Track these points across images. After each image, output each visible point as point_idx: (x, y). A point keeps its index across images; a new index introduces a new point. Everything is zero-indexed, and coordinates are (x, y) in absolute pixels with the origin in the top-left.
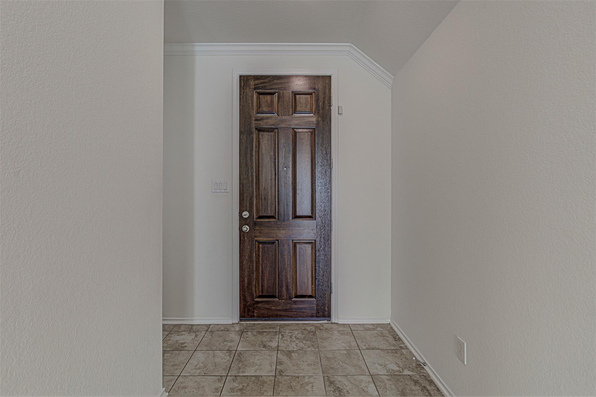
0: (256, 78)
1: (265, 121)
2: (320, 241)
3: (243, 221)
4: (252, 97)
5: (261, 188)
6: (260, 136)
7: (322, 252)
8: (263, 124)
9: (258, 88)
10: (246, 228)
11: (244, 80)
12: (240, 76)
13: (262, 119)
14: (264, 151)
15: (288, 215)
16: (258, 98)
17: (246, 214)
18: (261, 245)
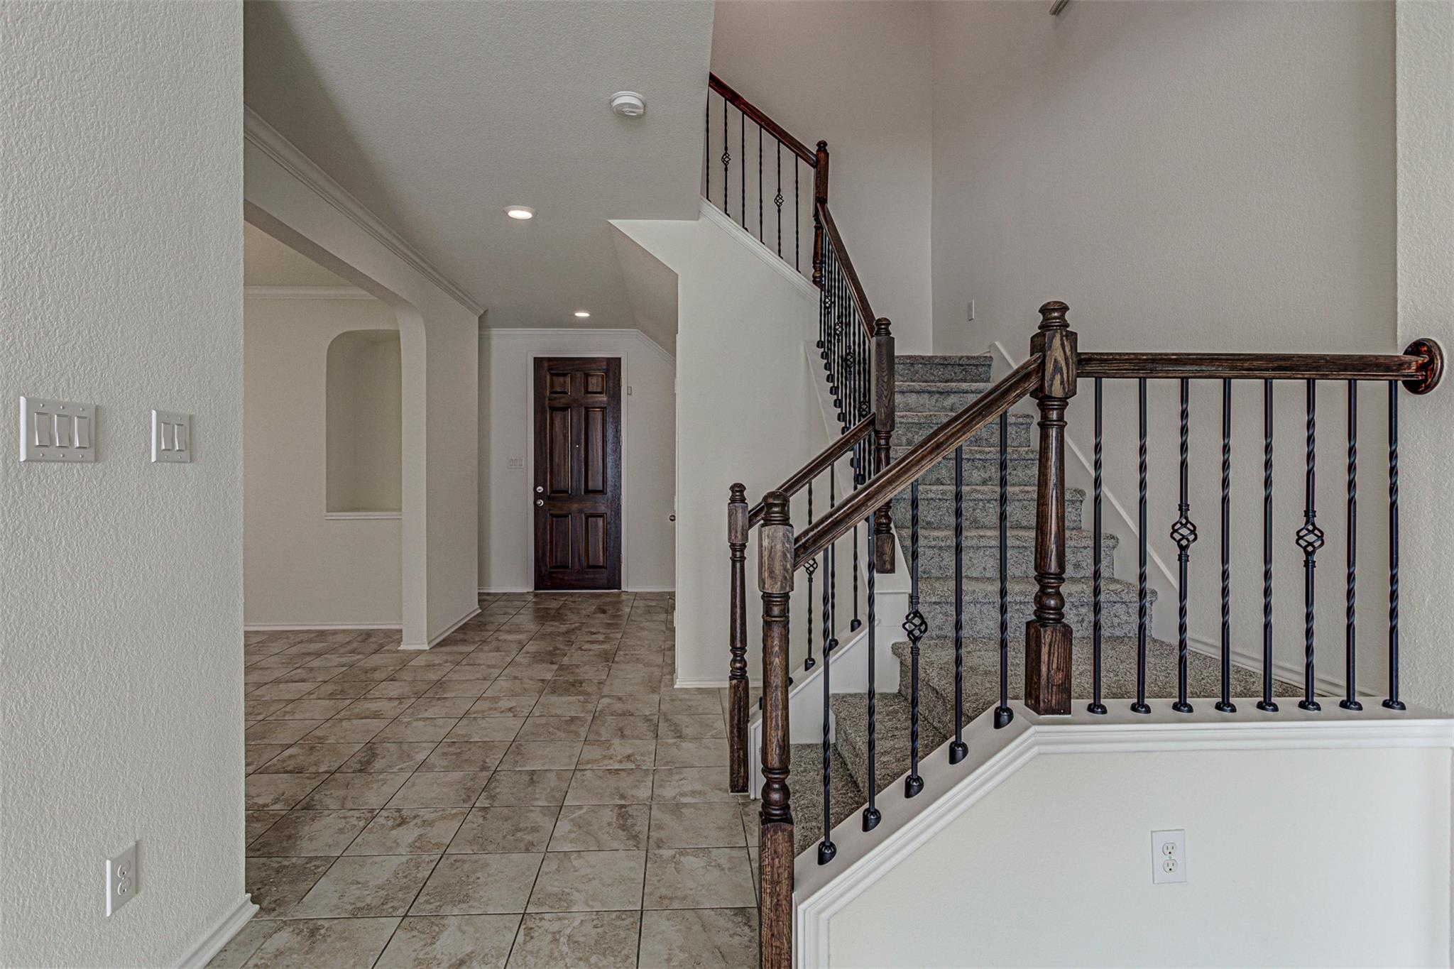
0: (550, 359)
1: (558, 401)
2: (611, 515)
3: (537, 496)
4: (546, 377)
5: (554, 463)
6: (554, 415)
7: (613, 525)
8: (556, 404)
9: (552, 369)
10: (541, 503)
11: (538, 361)
12: (535, 358)
13: (554, 399)
14: (557, 429)
15: (580, 490)
16: (551, 379)
17: (540, 489)
18: (554, 519)
